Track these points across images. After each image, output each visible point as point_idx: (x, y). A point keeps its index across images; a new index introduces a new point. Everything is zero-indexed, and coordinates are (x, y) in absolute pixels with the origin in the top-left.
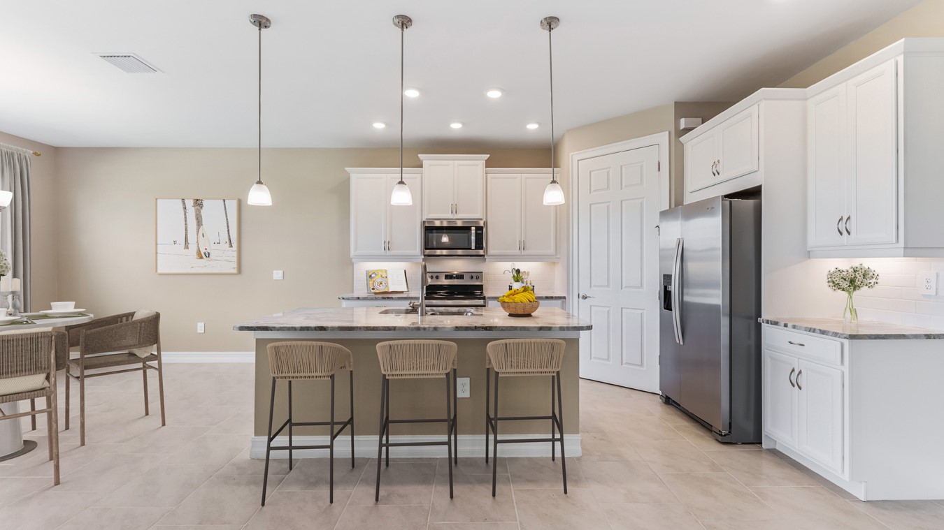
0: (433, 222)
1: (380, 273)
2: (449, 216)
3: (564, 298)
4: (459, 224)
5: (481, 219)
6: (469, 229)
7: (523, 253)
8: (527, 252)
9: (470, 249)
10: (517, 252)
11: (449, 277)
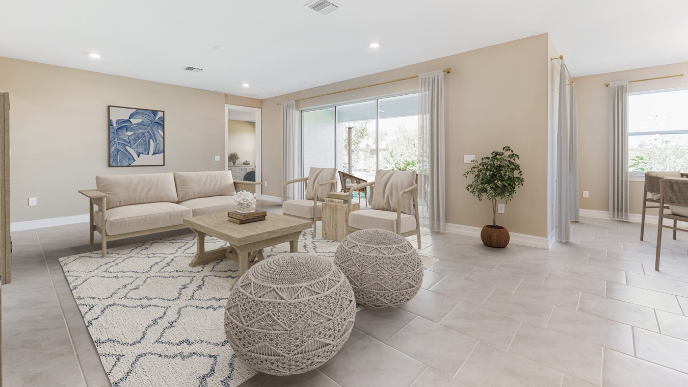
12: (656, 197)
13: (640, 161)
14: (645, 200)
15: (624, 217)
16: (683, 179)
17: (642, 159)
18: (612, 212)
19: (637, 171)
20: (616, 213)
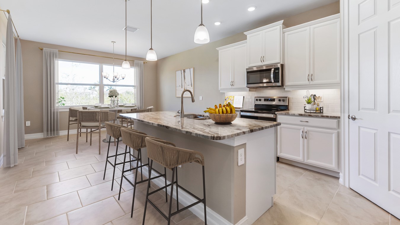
0: (252, 68)
1: (230, 98)
2: (260, 64)
3: (339, 117)
4: (264, 68)
5: (279, 63)
6: (270, 70)
7: (311, 83)
8: (315, 82)
9: (271, 82)
10: (307, 82)
11: (266, 100)
12: (74, 119)
13: (63, 100)
14: (69, 121)
15: (55, 134)
16: (84, 110)
17: (63, 98)
18: (46, 133)
19: (61, 105)
20: (49, 132)
